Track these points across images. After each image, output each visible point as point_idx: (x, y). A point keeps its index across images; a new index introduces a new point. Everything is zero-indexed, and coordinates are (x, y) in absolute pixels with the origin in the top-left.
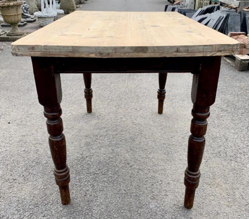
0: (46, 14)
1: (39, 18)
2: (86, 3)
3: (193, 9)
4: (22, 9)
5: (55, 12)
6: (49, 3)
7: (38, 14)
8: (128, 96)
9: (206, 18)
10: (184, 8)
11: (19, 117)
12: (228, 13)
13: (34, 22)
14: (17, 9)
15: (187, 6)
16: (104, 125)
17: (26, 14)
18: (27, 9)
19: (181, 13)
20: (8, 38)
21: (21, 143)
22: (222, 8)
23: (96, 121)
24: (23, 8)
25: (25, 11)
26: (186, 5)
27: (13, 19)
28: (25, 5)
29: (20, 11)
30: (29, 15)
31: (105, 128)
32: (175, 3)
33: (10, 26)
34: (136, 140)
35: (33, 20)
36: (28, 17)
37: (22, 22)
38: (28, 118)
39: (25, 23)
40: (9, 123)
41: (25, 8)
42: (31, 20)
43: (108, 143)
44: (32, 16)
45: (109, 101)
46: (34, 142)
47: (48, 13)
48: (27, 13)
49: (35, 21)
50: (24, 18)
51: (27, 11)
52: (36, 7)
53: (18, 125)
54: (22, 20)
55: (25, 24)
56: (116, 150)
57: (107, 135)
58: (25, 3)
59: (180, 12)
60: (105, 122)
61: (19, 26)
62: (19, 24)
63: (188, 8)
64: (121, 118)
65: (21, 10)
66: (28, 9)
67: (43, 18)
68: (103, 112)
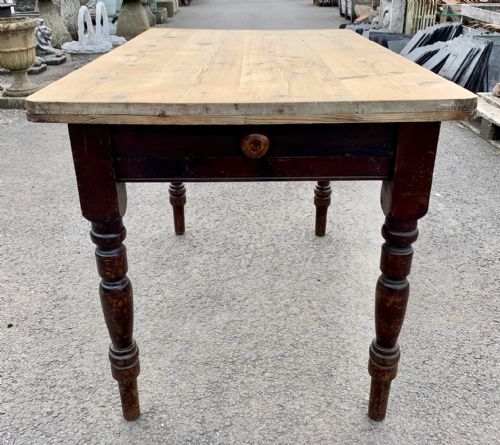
0: (90, 48)
1: (72, 54)
2: (170, 21)
3: (401, 31)
4: (36, 36)
5: (107, 43)
6: (94, 23)
7: (70, 46)
8: (292, 242)
9: (436, 52)
10: (380, 31)
11: (34, 309)
12: (490, 40)
13: (64, 65)
14: (25, 38)
15: (387, 26)
16: (246, 329)
17: (44, 47)
18: (46, 37)
19: (376, 41)
20: (6, 101)
21: (39, 388)
22: (469, 30)
23: (225, 317)
24: (39, 33)
25: (43, 41)
26: (385, 23)
27: (16, 60)
28: (43, 27)
29: (33, 42)
30: (52, 49)
31: (250, 335)
32: (358, 20)
33: (9, 74)
34: (334, 372)
35: (59, 59)
36: (48, 53)
37: (36, 65)
38: (57, 312)
39: (43, 66)
40: (10, 326)
41: (43, 34)
42: (55, 59)
43: (266, 384)
44: (57, 51)
45: (249, 256)
46: (74, 384)
47: (92, 44)
48: (46, 45)
49: (64, 61)
50: (41, 55)
51: (46, 39)
52: (67, 32)
53: (32, 331)
54: (38, 59)
55: (44, 69)
56: (289, 406)
57: (259, 358)
58: (42, 23)
59: (375, 38)
60: (250, 320)
61: (31, 73)
62: (31, 68)
63: (390, 29)
64: (287, 306)
65: (34, 38)
66: (49, 35)
67: (82, 54)
68: (238, 289)
